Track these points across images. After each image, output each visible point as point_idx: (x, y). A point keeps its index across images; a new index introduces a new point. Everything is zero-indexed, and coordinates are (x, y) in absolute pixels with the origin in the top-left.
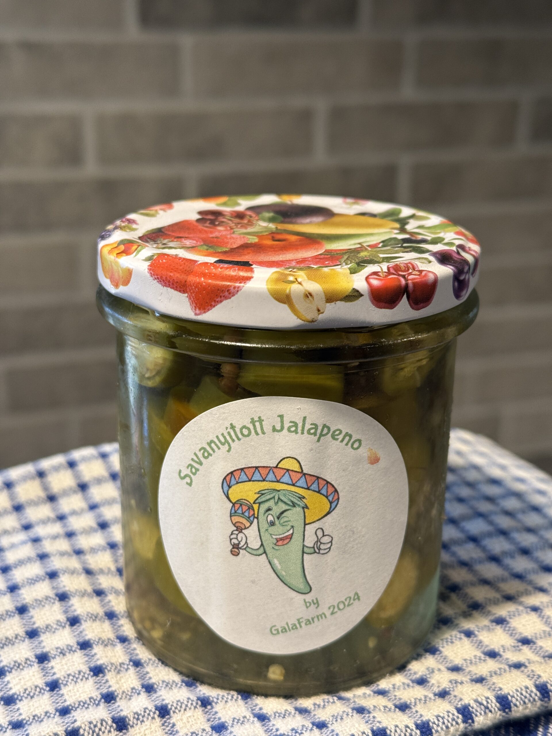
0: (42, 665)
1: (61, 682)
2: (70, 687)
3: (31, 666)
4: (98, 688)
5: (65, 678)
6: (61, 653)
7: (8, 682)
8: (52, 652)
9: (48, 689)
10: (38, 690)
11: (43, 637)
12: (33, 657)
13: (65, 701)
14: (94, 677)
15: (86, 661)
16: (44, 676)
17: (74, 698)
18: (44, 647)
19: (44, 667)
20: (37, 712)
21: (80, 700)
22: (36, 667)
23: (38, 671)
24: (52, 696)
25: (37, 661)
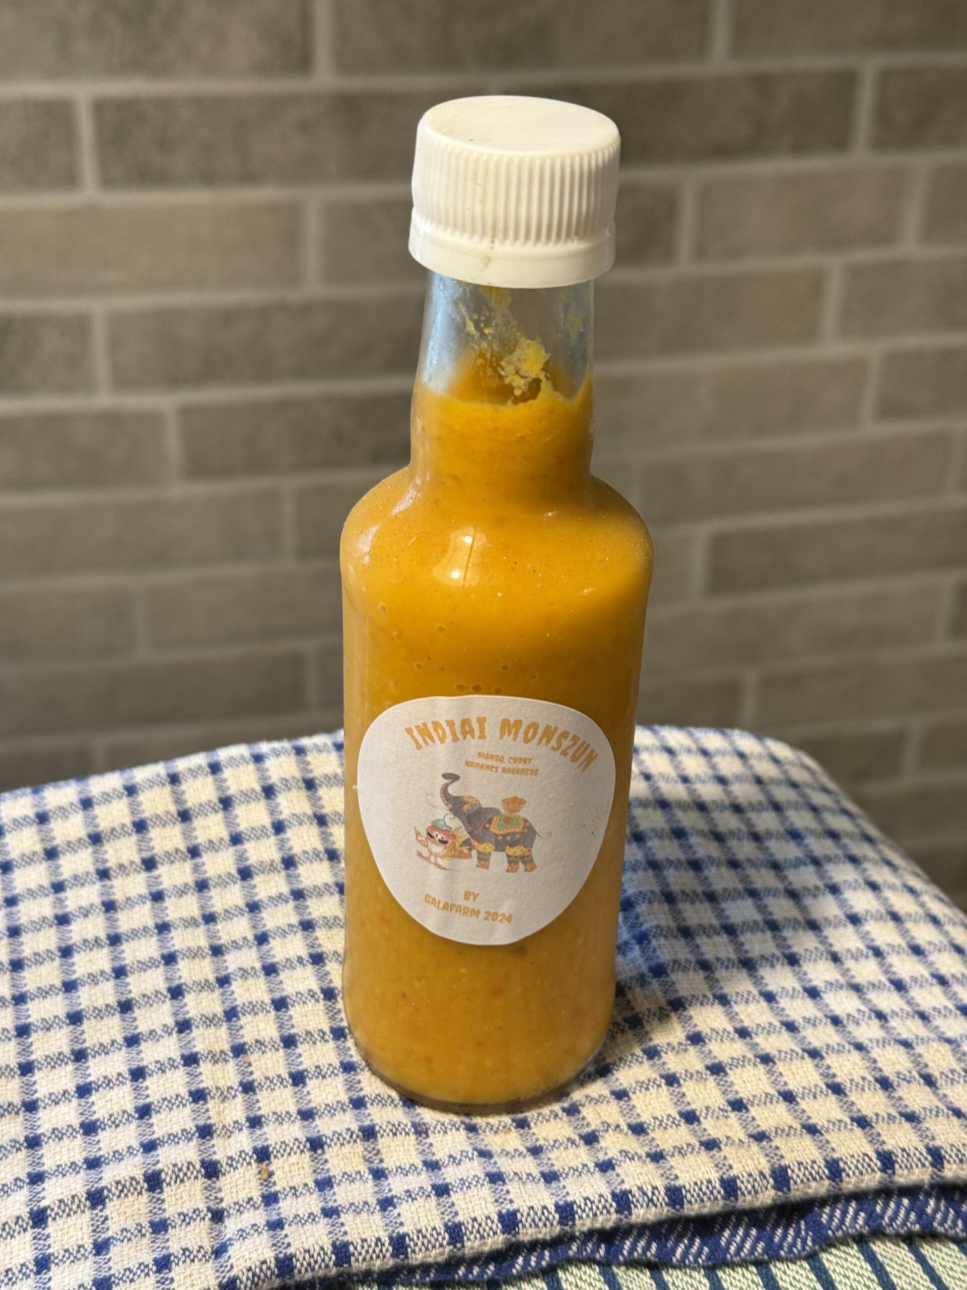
0: (135, 1084)
1: (153, 1107)
2: (164, 1114)
3: (123, 1083)
4: (194, 1119)
5: (159, 1102)
6: (160, 1069)
7: (93, 1103)
8: (150, 1067)
9: (137, 1116)
10: (126, 1116)
11: (143, 1046)
12: (127, 1072)
13: (154, 1133)
14: (193, 1105)
15: (188, 1083)
16: (136, 1098)
17: (164, 1129)
18: (142, 1059)
19: (137, 1086)
20: (119, 1148)
21: (170, 1132)
22: (128, 1086)
23: (129, 1092)
24: (140, 1126)
25: (130, 1077)
